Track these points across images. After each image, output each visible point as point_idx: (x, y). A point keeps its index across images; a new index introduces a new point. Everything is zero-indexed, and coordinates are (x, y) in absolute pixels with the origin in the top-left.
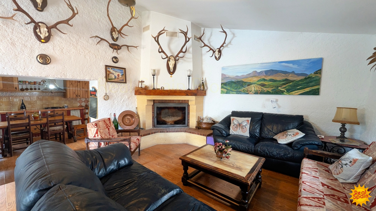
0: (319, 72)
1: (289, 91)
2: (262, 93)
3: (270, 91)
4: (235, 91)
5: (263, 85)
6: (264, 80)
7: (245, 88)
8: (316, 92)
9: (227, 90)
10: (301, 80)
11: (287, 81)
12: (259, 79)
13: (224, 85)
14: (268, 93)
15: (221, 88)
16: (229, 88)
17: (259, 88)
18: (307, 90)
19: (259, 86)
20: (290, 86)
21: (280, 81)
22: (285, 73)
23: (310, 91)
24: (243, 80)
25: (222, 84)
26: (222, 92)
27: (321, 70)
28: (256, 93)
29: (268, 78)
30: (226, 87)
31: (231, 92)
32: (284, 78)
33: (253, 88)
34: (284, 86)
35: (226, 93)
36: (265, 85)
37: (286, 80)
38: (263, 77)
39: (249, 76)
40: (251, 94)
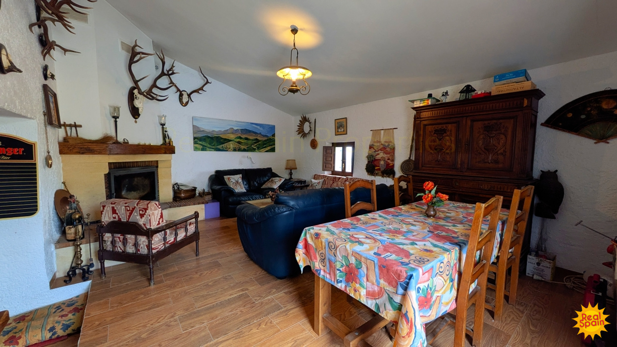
0: (274, 135)
1: (258, 148)
2: (240, 150)
3: (246, 148)
4: (213, 148)
5: (239, 143)
6: (240, 138)
7: (223, 145)
8: (273, 150)
9: (203, 146)
10: (265, 141)
11: (257, 141)
12: (236, 136)
13: (196, 140)
14: (244, 150)
15: (194, 144)
16: (204, 143)
17: (237, 146)
18: (269, 148)
19: (237, 143)
20: (259, 144)
21: (252, 140)
22: (255, 133)
23: (270, 149)
24: (221, 136)
25: (195, 138)
26: (196, 149)
27: (274, 134)
28: (235, 150)
29: (243, 136)
30: (201, 143)
31: (208, 149)
32: (255, 138)
33: (231, 145)
34: (255, 145)
35: (202, 150)
36: (242, 143)
37: (257, 139)
38: (239, 135)
39: (226, 132)
40: (230, 151)
